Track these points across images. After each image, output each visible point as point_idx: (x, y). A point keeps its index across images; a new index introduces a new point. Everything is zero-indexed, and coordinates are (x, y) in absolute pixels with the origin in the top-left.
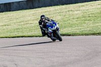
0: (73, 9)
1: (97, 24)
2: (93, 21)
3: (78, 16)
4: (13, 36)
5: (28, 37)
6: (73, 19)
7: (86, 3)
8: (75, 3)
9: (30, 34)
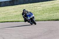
0: (37, 6)
1: (51, 15)
2: (48, 13)
3: (40, 10)
4: (2, 21)
5: (11, 22)
6: (37, 11)
7: (44, 2)
8: (38, 2)
9: (11, 20)
